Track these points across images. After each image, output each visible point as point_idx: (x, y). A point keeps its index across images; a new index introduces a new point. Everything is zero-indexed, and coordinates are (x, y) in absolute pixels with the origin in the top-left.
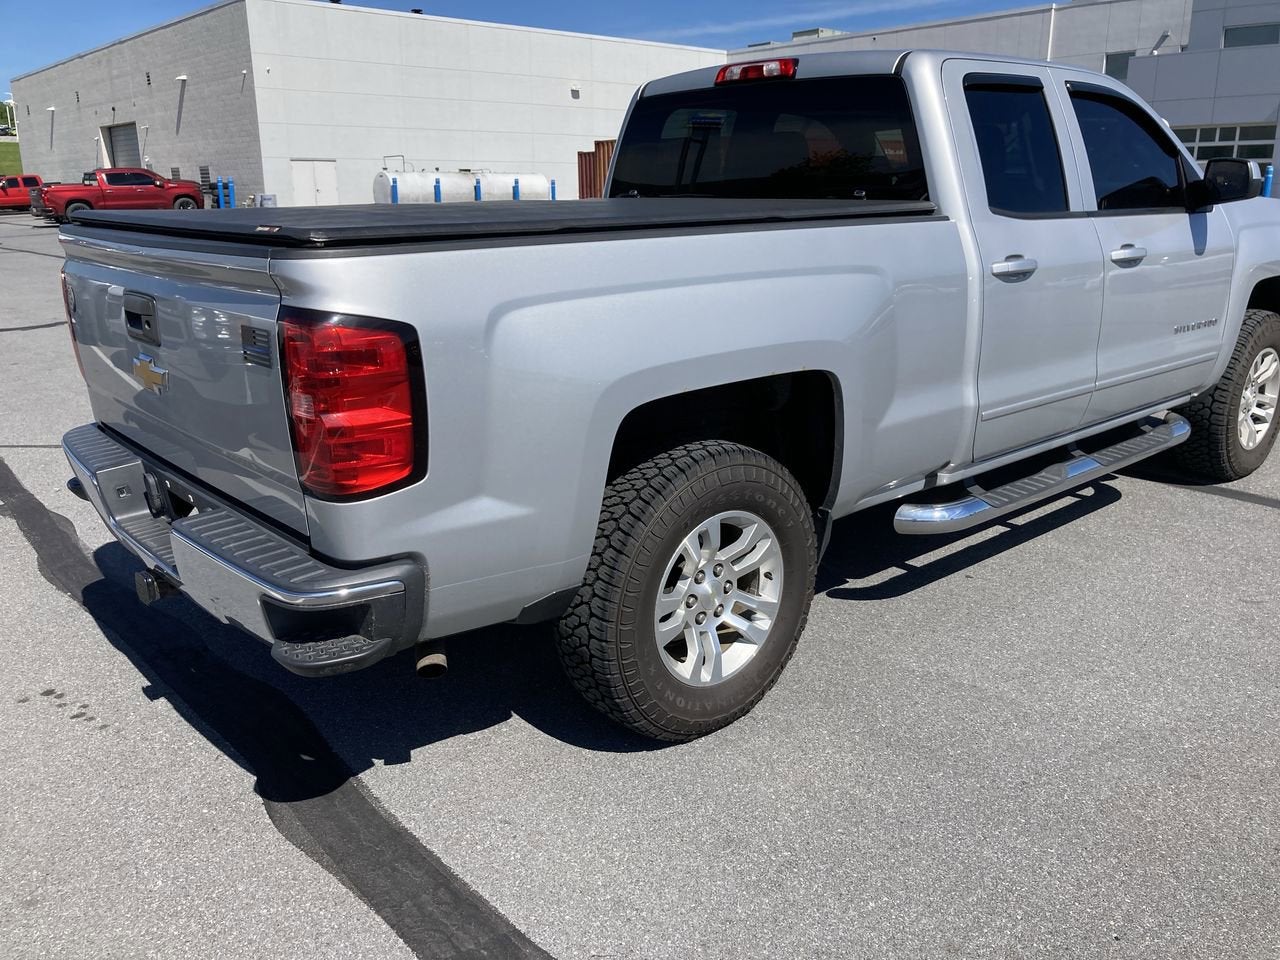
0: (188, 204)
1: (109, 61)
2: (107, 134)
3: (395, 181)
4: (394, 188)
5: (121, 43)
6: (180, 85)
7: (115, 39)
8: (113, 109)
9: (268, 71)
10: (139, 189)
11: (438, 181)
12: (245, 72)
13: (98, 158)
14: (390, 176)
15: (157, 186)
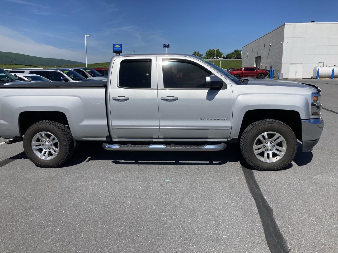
0: (262, 75)
1: (259, 42)
2: (256, 58)
3: (319, 69)
4: (318, 71)
5: (261, 37)
6: (270, 47)
7: (260, 37)
8: (258, 53)
9: (288, 42)
10: (251, 71)
11: (333, 69)
12: (282, 43)
13: (254, 64)
14: (318, 68)
15: (255, 71)
